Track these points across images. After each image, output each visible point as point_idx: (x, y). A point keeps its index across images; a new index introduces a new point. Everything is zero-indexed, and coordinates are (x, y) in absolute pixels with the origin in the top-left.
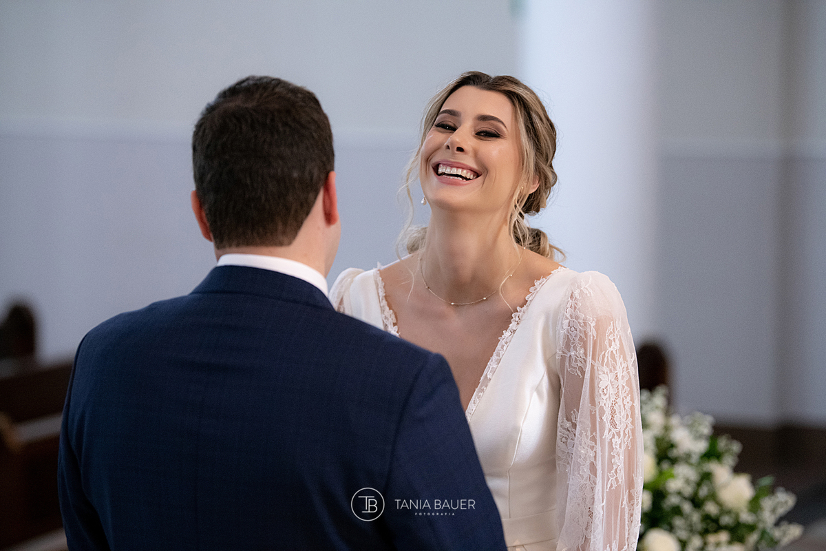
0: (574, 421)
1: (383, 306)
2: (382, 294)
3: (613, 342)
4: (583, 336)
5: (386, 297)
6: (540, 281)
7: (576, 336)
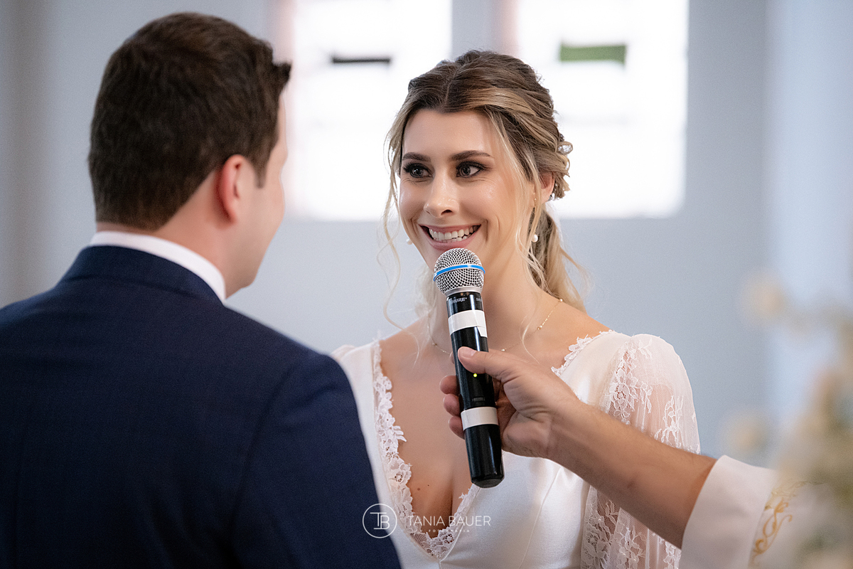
0: (607, 516)
1: (377, 373)
2: (377, 360)
3: (673, 421)
4: (632, 406)
5: (381, 364)
6: (584, 340)
7: (623, 404)
